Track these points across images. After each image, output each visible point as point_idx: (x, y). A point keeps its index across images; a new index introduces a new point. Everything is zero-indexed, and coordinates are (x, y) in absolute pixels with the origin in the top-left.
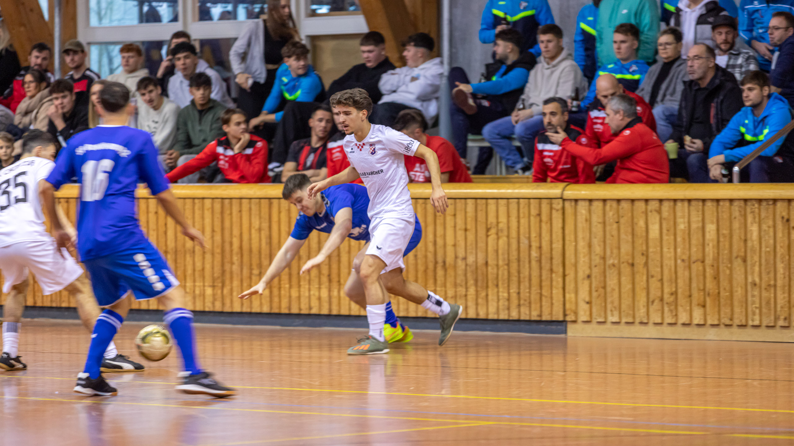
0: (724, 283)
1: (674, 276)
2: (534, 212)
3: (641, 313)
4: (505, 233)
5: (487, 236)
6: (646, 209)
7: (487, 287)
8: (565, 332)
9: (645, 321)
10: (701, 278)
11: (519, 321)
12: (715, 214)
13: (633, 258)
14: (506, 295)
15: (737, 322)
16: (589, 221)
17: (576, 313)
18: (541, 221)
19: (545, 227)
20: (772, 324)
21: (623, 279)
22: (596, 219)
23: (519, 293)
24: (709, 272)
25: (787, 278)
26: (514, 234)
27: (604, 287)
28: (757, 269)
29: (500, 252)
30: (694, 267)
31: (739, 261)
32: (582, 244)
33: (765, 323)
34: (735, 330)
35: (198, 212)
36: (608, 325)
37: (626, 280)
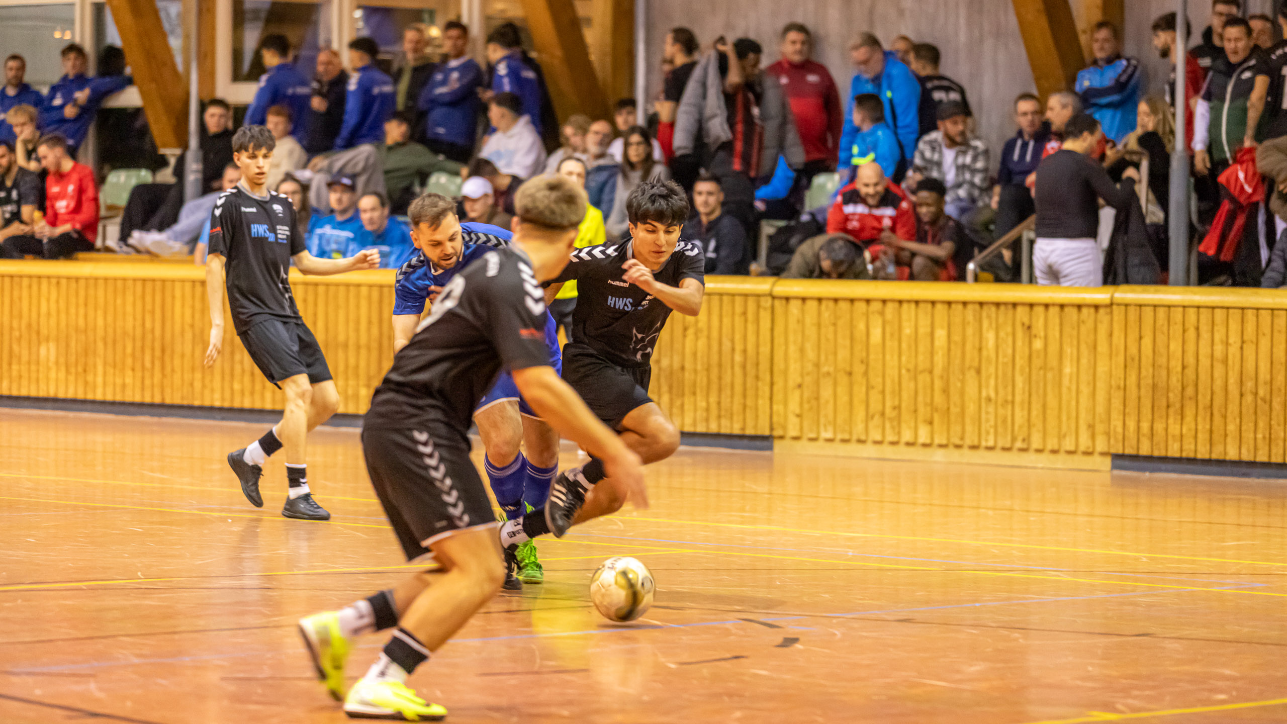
0: (955, 398)
1: (897, 388)
2: (739, 309)
3: (859, 430)
4: (705, 333)
5: (685, 336)
6: (867, 311)
7: (683, 395)
8: (770, 448)
9: (863, 438)
10: (929, 391)
11: (718, 436)
12: (946, 318)
13: (851, 365)
14: (704, 404)
15: (968, 442)
16: (801, 322)
17: (784, 428)
18: (746, 321)
19: (751, 328)
20: (1008, 445)
21: (839, 389)
22: (810, 319)
23: (719, 403)
24: (938, 384)
25: (1027, 394)
26: (715, 334)
27: (817, 398)
28: (992, 382)
29: (699, 354)
30: (921, 378)
31: (973, 373)
32: (793, 349)
33: (1000, 444)
34: (966, 451)
35: (352, 301)
36: (821, 443)
37: (842, 390)
